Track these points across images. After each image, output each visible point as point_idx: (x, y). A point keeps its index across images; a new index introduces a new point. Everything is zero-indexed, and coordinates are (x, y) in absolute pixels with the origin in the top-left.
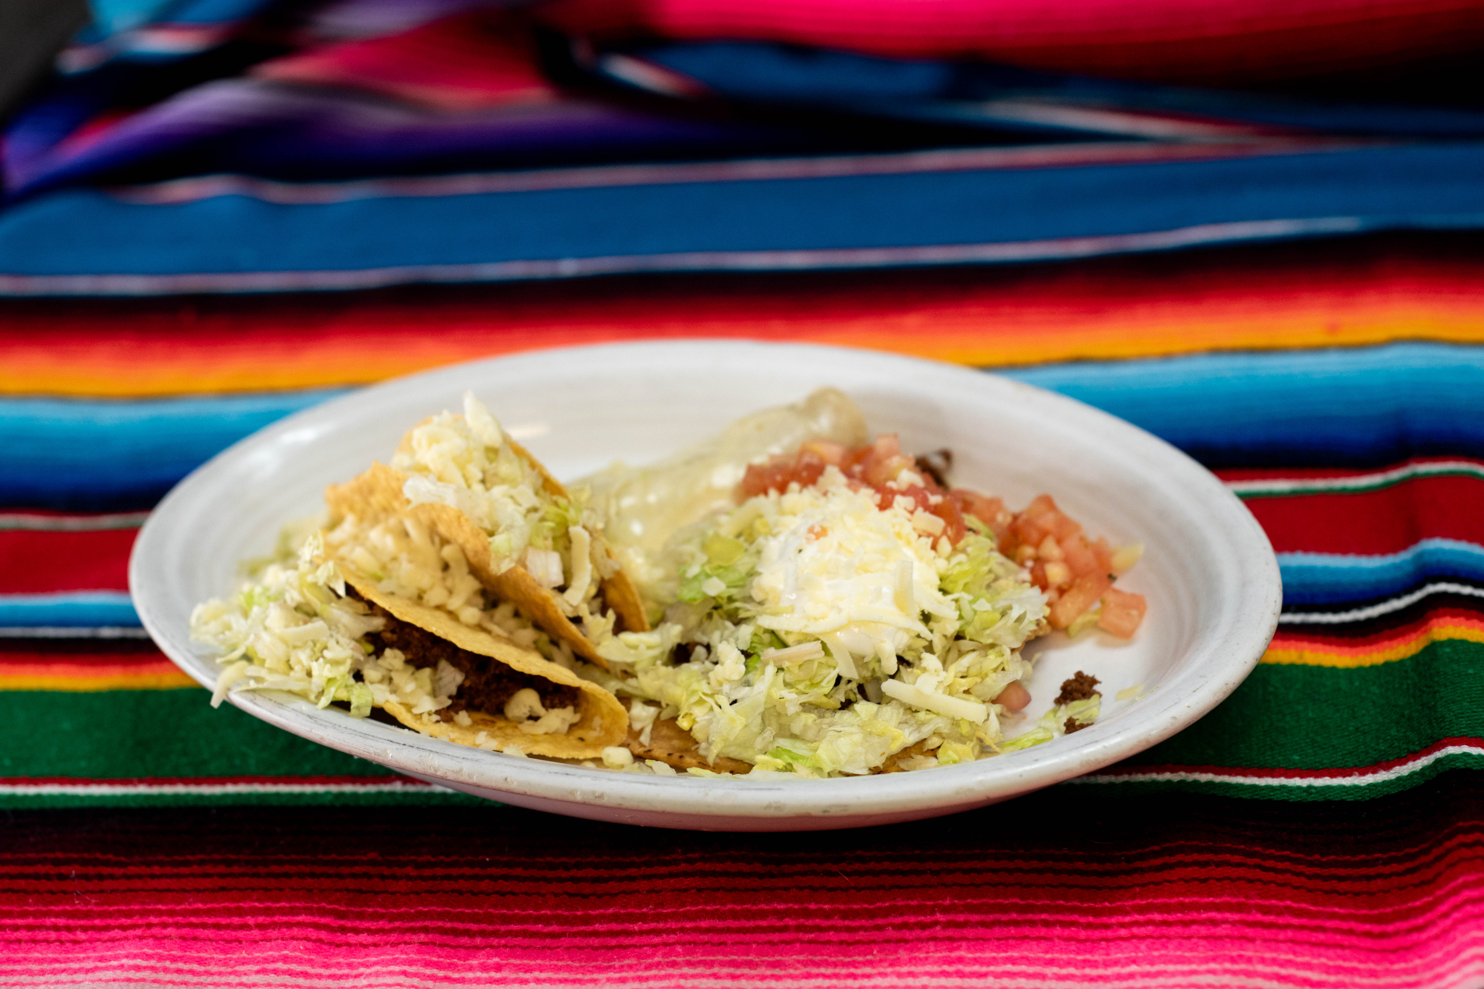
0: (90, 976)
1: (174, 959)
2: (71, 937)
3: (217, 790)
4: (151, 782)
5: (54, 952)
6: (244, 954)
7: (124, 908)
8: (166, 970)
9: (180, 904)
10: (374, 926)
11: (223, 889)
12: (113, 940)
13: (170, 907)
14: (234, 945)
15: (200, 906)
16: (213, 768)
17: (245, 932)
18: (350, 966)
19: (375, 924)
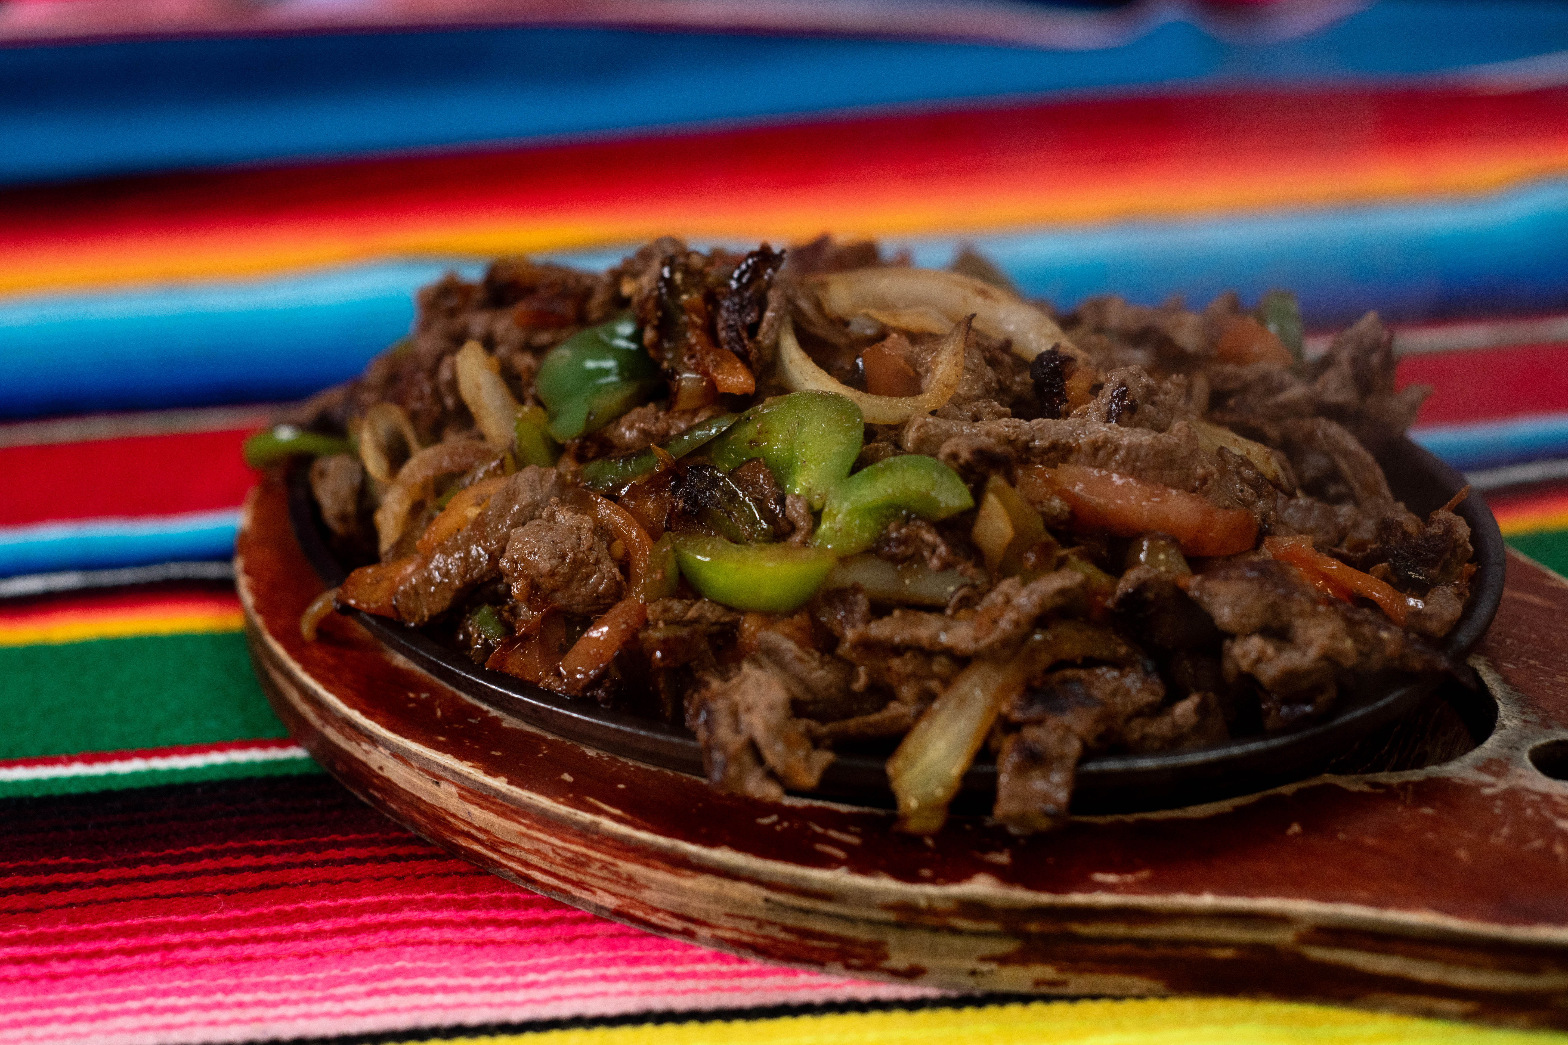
0: (99, 1025)
1: (226, 991)
2: (44, 970)
3: (197, 761)
4: (89, 759)
5: (24, 993)
6: (336, 972)
7: (116, 924)
8: (219, 1006)
9: (206, 912)
10: (523, 915)
11: (263, 887)
12: (116, 970)
13: (190, 917)
14: (313, 960)
15: (239, 913)
16: (178, 735)
17: (323, 942)
18: (510, 971)
19: (523, 913)
